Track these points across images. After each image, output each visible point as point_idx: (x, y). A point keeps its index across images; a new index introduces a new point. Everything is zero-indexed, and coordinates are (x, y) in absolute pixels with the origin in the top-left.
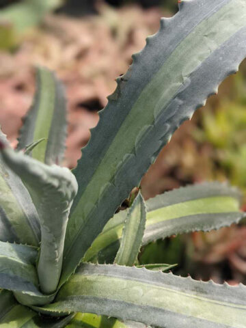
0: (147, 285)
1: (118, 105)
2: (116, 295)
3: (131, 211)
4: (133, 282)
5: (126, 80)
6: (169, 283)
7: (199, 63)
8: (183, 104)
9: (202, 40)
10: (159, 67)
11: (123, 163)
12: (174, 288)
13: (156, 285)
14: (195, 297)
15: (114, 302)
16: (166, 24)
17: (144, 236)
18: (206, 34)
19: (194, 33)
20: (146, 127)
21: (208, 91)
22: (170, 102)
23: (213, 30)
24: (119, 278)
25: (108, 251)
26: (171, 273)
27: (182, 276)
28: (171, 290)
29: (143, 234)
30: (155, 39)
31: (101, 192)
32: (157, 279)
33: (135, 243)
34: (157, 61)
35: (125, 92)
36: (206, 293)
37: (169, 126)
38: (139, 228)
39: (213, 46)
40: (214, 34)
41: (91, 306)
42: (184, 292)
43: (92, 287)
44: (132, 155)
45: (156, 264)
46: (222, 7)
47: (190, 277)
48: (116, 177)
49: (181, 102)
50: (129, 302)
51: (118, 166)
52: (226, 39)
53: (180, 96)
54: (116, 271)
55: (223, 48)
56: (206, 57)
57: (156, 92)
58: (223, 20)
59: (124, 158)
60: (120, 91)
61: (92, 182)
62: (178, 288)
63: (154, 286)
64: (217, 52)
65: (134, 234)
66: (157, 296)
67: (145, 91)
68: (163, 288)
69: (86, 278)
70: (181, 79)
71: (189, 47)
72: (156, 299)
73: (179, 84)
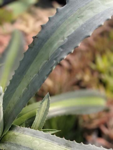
0: (41, 140)
1: (33, 50)
2: (26, 144)
3: (42, 102)
4: (35, 138)
5: (37, 38)
6: (53, 140)
7: (73, 31)
8: (63, 51)
9: (76, 19)
10: (53, 32)
11: (33, 79)
12: (55, 143)
13: (46, 141)
14: (65, 148)
15: (24, 147)
16: (59, 10)
17: (48, 115)
18: (78, 16)
19: (72, 15)
20: (45, 61)
21: (75, 45)
22: (57, 50)
23: (82, 14)
24: (29, 135)
25: (30, 120)
26: (55, 135)
27: (60, 137)
28: (53, 144)
29: (47, 114)
30: (53, 18)
31: (22, 92)
32: (47, 137)
33: (43, 118)
34: (53, 29)
35: (37, 43)
36: (71, 147)
37: (55, 62)
38: (46, 111)
39: (81, 22)
40: (82, 16)
41: (13, 148)
42: (60, 145)
43: (16, 138)
44: (38, 75)
45: (51, 129)
46: (88, 3)
47: (64, 138)
48: (29, 85)
49: (62, 50)
50: (31, 148)
51: (31, 80)
52: (88, 19)
53: (62, 47)
54: (28, 131)
55: (85, 24)
56: (76, 28)
57: (51, 44)
58: (88, 9)
59: (34, 76)
60: (34, 43)
61: (19, 87)
62: (57, 143)
63: (45, 141)
64: (82, 26)
65: (43, 113)
66: (45, 146)
67: (46, 43)
68: (50, 142)
69: (14, 134)
70: (63, 38)
71: (69, 23)
72: (45, 148)
73: (62, 41)
